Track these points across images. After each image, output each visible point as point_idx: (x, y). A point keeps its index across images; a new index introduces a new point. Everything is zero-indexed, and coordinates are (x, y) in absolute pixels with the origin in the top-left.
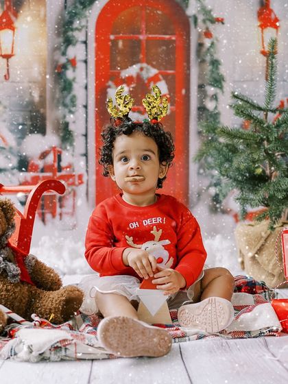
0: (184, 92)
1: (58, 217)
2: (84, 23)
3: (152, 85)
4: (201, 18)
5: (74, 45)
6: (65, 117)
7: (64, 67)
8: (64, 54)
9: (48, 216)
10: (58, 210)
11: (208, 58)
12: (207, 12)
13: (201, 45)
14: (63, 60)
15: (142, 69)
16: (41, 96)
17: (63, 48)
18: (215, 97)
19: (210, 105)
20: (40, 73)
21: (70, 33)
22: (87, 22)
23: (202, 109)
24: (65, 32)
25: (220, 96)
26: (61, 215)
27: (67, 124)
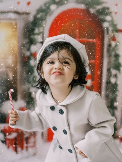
0: (99, 73)
1: (25, 149)
2: (41, 30)
4: (111, 29)
5: (35, 44)
6: (29, 89)
7: (29, 58)
8: (29, 49)
9: (19, 149)
10: (25, 145)
11: (113, 53)
12: (114, 26)
13: (110, 45)
14: (28, 54)
16: (14, 77)
17: (28, 45)
18: (116, 76)
19: (113, 80)
20: (13, 62)
21: (32, 37)
22: (43, 29)
23: (108, 82)
24: (29, 35)
25: (119, 75)
26: (27, 148)
27: (30, 94)
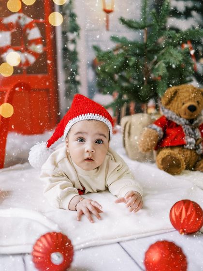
3: (28, 31)
15: (19, 18)
